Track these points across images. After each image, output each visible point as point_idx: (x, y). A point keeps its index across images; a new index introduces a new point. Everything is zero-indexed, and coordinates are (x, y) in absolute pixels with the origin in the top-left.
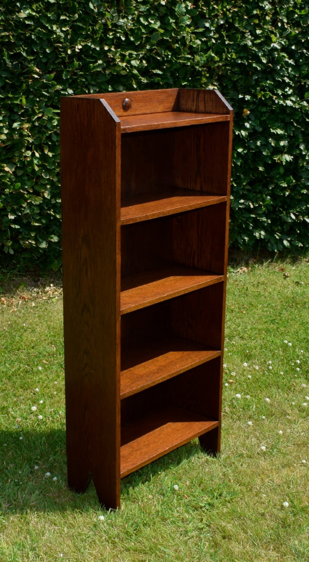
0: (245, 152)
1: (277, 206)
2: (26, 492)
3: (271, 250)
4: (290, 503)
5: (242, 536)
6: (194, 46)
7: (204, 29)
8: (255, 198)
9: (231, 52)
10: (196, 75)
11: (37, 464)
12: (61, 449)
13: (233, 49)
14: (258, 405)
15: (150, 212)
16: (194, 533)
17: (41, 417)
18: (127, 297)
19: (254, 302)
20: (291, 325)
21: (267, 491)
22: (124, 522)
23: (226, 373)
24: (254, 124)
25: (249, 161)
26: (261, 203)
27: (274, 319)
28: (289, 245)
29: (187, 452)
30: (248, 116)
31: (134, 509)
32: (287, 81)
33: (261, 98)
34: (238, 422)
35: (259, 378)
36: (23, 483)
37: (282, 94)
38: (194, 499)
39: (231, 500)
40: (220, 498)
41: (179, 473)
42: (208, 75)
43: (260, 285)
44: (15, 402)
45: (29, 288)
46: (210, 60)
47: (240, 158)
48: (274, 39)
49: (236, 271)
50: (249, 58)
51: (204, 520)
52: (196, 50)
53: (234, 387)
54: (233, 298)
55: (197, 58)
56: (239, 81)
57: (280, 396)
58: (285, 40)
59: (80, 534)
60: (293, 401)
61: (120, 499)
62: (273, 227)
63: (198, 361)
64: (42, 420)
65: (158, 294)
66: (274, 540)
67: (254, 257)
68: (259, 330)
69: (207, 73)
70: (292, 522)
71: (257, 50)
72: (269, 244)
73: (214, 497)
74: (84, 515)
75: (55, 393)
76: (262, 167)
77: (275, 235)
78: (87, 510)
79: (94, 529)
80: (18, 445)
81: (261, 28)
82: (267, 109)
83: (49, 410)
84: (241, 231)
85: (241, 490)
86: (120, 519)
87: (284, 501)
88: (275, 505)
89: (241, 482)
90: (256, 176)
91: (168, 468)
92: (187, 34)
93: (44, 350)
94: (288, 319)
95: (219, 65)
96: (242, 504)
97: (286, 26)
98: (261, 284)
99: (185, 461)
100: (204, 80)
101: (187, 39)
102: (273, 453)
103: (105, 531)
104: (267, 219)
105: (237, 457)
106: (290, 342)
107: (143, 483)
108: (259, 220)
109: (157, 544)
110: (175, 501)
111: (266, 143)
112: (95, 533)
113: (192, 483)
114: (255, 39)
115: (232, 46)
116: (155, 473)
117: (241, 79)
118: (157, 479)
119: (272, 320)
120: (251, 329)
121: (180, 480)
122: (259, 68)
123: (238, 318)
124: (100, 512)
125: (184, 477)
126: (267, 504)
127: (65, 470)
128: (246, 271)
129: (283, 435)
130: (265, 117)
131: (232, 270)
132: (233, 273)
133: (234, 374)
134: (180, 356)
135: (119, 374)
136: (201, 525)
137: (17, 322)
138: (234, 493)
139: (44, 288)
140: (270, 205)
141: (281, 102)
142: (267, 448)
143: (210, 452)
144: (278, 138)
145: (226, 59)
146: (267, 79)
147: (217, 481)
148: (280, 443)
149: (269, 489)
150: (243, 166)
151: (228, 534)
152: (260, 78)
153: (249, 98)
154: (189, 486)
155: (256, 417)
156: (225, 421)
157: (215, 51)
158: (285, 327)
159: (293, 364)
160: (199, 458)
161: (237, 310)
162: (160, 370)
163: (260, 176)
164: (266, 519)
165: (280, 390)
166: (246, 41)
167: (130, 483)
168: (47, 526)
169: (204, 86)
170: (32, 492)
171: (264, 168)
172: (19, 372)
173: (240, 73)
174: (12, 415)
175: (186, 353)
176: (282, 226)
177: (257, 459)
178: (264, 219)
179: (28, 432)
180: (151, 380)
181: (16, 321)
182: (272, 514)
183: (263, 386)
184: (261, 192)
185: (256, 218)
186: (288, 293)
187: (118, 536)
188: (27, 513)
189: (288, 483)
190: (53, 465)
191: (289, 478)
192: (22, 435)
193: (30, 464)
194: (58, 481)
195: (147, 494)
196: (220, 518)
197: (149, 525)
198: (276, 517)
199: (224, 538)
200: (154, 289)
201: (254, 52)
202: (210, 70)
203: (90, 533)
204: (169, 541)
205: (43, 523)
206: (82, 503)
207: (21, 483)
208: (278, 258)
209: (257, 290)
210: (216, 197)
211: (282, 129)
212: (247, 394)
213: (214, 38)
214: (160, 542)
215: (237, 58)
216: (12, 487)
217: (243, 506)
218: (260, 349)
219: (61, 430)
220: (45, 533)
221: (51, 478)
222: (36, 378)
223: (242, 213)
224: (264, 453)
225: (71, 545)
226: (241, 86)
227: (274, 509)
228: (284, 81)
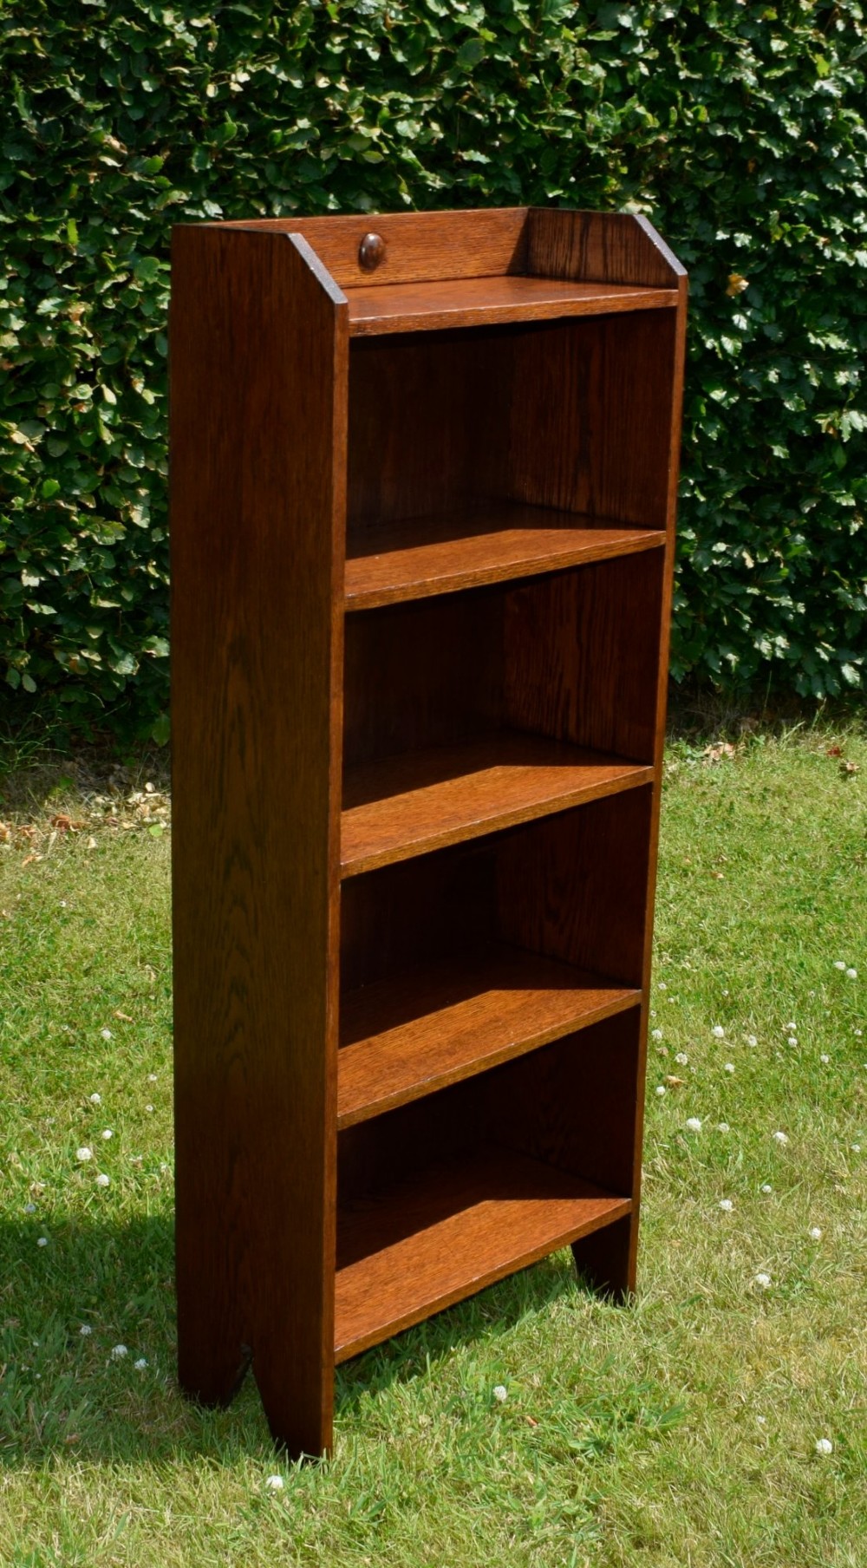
0: (733, 400)
1: (823, 563)
2: (53, 1401)
3: (804, 694)
4: (837, 1442)
5: (693, 1538)
6: (585, 83)
7: (615, 34)
8: (759, 539)
9: (696, 103)
10: (589, 168)
11: (88, 1319)
12: (162, 1275)
13: (703, 94)
14: (752, 1153)
15: (435, 574)
16: (549, 1530)
17: (103, 1180)
18: (362, 824)
19: (750, 846)
20: (856, 915)
21: (769, 1407)
22: (344, 1495)
23: (661, 1056)
24: (759, 318)
25: (745, 428)
26: (778, 554)
27: (809, 899)
28: (858, 679)
29: (537, 1289)
30: (743, 295)
31: (373, 1458)
32: (859, 194)
33: (781, 243)
34: (691, 1202)
35: (758, 1072)
36: (44, 1377)
37: (846, 233)
38: (552, 1428)
39: (664, 1431)
40: (631, 1427)
41: (512, 1351)
42: (624, 170)
43: (768, 796)
44: (28, 1135)
45: (82, 795)
46: (631, 125)
47: (717, 420)
48: (823, 67)
49: (702, 754)
50: (749, 121)
51: (579, 1491)
52: (589, 95)
53: (681, 1099)
54: (688, 835)
55: (594, 119)
56: (718, 190)
57: (816, 1124)
58: (855, 71)
59: (209, 1530)
60: (857, 1140)
61: (330, 1425)
62: (813, 627)
63: (571, 1018)
64: (108, 1188)
65: (457, 817)
66: (787, 1552)
67: (756, 714)
68: (763, 931)
69: (623, 165)
70: (841, 1499)
71: (772, 100)
72: (800, 677)
73: (611, 1422)
74: (223, 1474)
75: (150, 1108)
76: (782, 446)
77: (819, 650)
78: (233, 1460)
79: (252, 1516)
80: (34, 1260)
81: (785, 34)
82: (798, 274)
83: (128, 1158)
84: (717, 636)
85: (693, 1404)
86: (331, 1487)
87: (819, 1438)
88: (792, 1449)
89: (695, 1381)
90: (764, 474)
91: (478, 1336)
92: (565, 48)
93: (119, 980)
94: (850, 898)
95: (658, 142)
96: (695, 1444)
97: (859, 32)
98: (774, 794)
99: (529, 1315)
100: (613, 184)
101: (564, 60)
102: (793, 1295)
103: (284, 1520)
104: (796, 600)
105: (684, 1305)
106: (852, 966)
107: (403, 1380)
108: (771, 603)
109: (437, 1560)
110: (496, 1434)
111: (794, 376)
112: (255, 1525)
113: (549, 1380)
114: (767, 67)
115: (697, 86)
116: (439, 1350)
117: (722, 183)
118: (446, 1369)
119: (802, 902)
120: (740, 927)
121: (513, 1371)
122: (777, 153)
123: (701, 893)
124: (271, 1465)
125: (525, 1363)
126: (768, 1444)
127: (172, 1342)
128: (731, 755)
129: (823, 1241)
130: (793, 298)
131: (689, 752)
132: (693, 759)
133: (682, 1058)
134: (519, 1003)
135: (335, 1055)
136: (570, 1507)
137: (43, 894)
138: (673, 1411)
139: (127, 794)
140: (802, 559)
141: (842, 255)
142: (773, 1279)
143: (604, 1291)
144: (830, 361)
145: (680, 123)
146: (801, 187)
147: (622, 1374)
148: (814, 1264)
149: (777, 1401)
150: (725, 442)
151: (649, 1532)
152: (780, 183)
153: (747, 242)
154: (539, 1389)
155: (744, 1187)
156: (654, 1199)
157: (647, 99)
158: (839, 922)
159: (860, 1033)
160: (571, 1307)
161: (699, 869)
162: (459, 1043)
163: (776, 474)
164: (762, 1490)
165: (818, 1110)
166: (740, 72)
167: (364, 1378)
168: (110, 1505)
169: (612, 202)
170: (71, 1405)
171: (786, 450)
172: (43, 1045)
173: (720, 166)
174: (17, 1171)
175: (537, 994)
176: (839, 623)
177: (743, 1311)
178: (786, 601)
179: (64, 1224)
180: (430, 1075)
181: (39, 892)
182: (784, 1475)
183: (769, 1097)
184: (777, 522)
185: (762, 597)
186: (853, 820)
187: (323, 1536)
188: (52, 1467)
189: (831, 1383)
190: (135, 1323)
191: (837, 1370)
192: (46, 1232)
193: (67, 1319)
194: (150, 1371)
195: (415, 1413)
196: (628, 1486)
197: (418, 1506)
198: (795, 1483)
199: (638, 1544)
200: (443, 803)
201: (762, 105)
202: (632, 156)
203: (240, 1527)
204: (474, 1552)
205: (101, 1497)
206: (220, 1437)
207: (38, 1376)
208: (825, 719)
209: (760, 812)
210: (634, 532)
211: (842, 335)
212: (721, 1119)
213: (646, 61)
214: (447, 1556)
215: (713, 121)
216: (10, 1387)
217: (698, 1450)
218: (764, 987)
219: (165, 1221)
220: (106, 1526)
221: (129, 1360)
222: (95, 1064)
223: (723, 583)
224: (766, 1295)
225: (182, 1560)
226: (723, 204)
227: (788, 1461)
228: (850, 193)
